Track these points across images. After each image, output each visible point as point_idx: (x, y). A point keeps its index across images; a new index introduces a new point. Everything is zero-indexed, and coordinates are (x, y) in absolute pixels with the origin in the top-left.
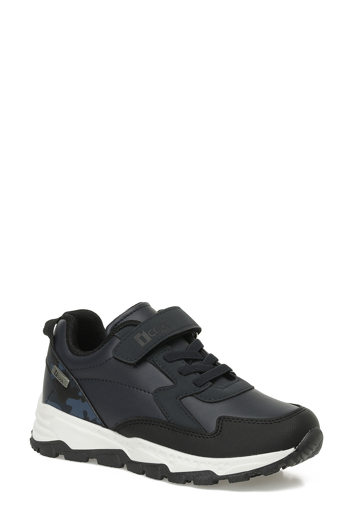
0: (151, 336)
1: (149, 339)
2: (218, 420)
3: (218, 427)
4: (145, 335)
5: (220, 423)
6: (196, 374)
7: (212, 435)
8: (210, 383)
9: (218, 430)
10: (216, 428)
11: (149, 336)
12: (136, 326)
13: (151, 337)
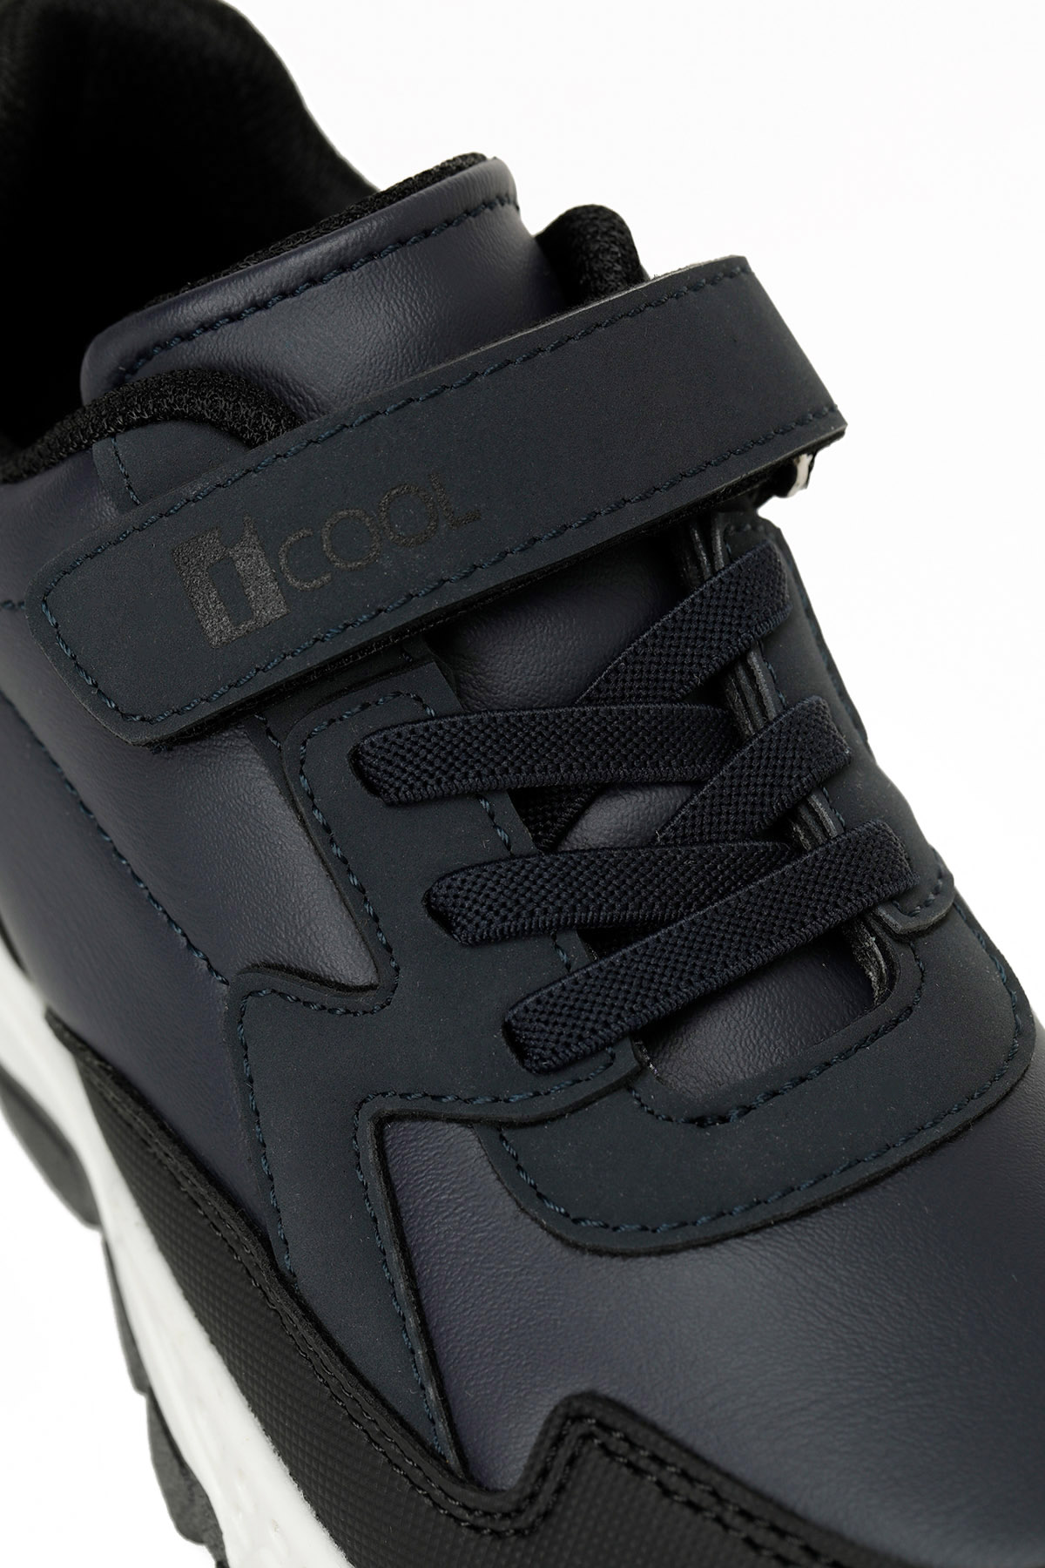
0: (290, 580)
1: (270, 606)
2: (558, 1421)
3: (544, 1474)
4: (250, 561)
5: (564, 1453)
6: (562, 939)
7: (486, 1514)
8: (626, 1058)
9: (533, 1497)
10: (525, 1479)
11: (278, 577)
12: (250, 444)
13: (288, 593)
